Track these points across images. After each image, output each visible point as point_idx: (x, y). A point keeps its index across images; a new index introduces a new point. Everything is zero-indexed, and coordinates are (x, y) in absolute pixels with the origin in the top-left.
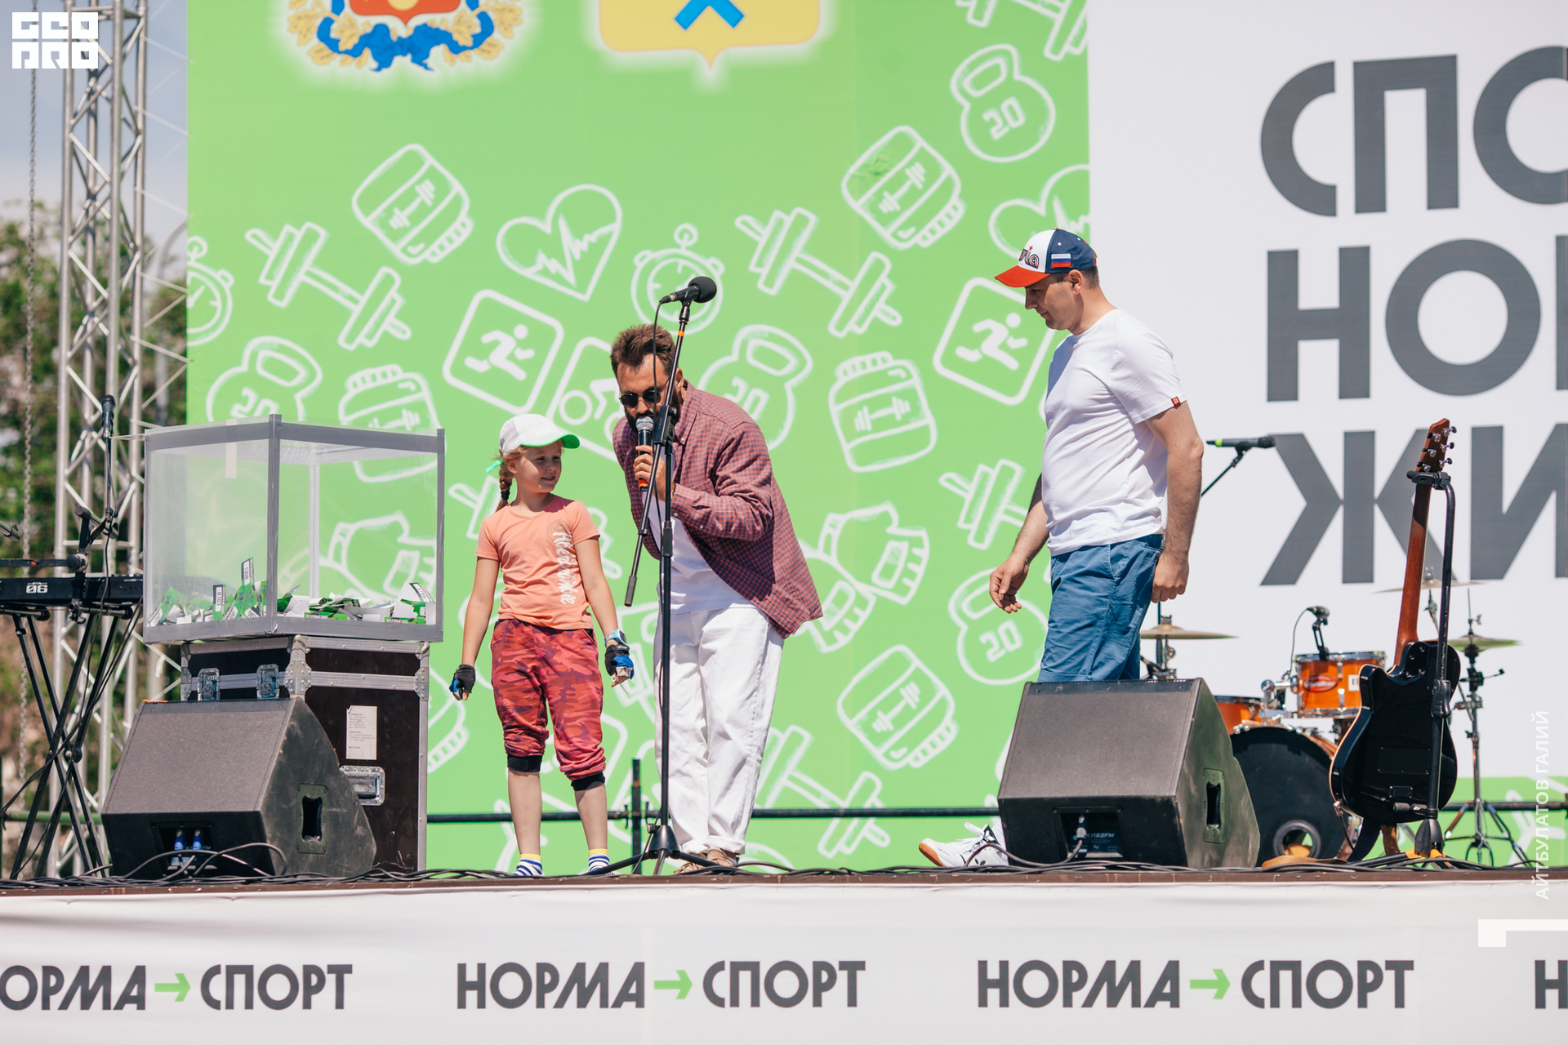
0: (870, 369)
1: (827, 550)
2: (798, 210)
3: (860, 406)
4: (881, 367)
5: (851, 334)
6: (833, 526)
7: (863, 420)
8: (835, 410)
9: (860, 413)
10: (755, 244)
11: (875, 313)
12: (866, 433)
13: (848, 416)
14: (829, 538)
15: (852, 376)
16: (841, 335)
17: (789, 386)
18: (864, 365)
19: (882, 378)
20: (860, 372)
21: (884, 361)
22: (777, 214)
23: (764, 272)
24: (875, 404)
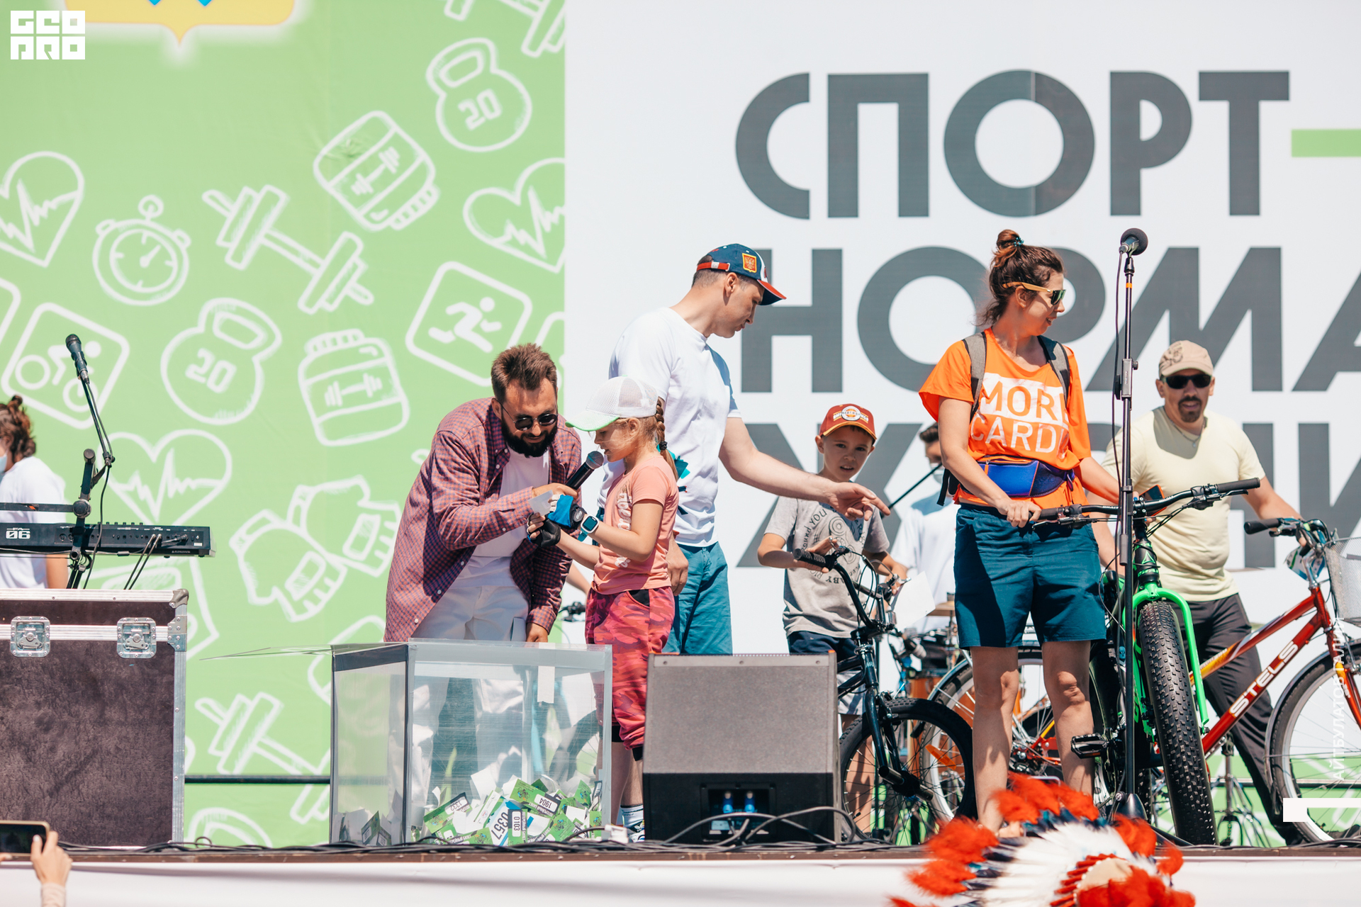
1: (297, 521)
2: (268, 188)
3: (330, 381)
4: (352, 344)
6: (303, 498)
7: (334, 395)
8: (305, 385)
9: (330, 389)
10: (223, 219)
12: (336, 408)
13: (318, 391)
14: (298, 509)
16: (311, 311)
17: (257, 360)
18: (334, 342)
23: (232, 246)
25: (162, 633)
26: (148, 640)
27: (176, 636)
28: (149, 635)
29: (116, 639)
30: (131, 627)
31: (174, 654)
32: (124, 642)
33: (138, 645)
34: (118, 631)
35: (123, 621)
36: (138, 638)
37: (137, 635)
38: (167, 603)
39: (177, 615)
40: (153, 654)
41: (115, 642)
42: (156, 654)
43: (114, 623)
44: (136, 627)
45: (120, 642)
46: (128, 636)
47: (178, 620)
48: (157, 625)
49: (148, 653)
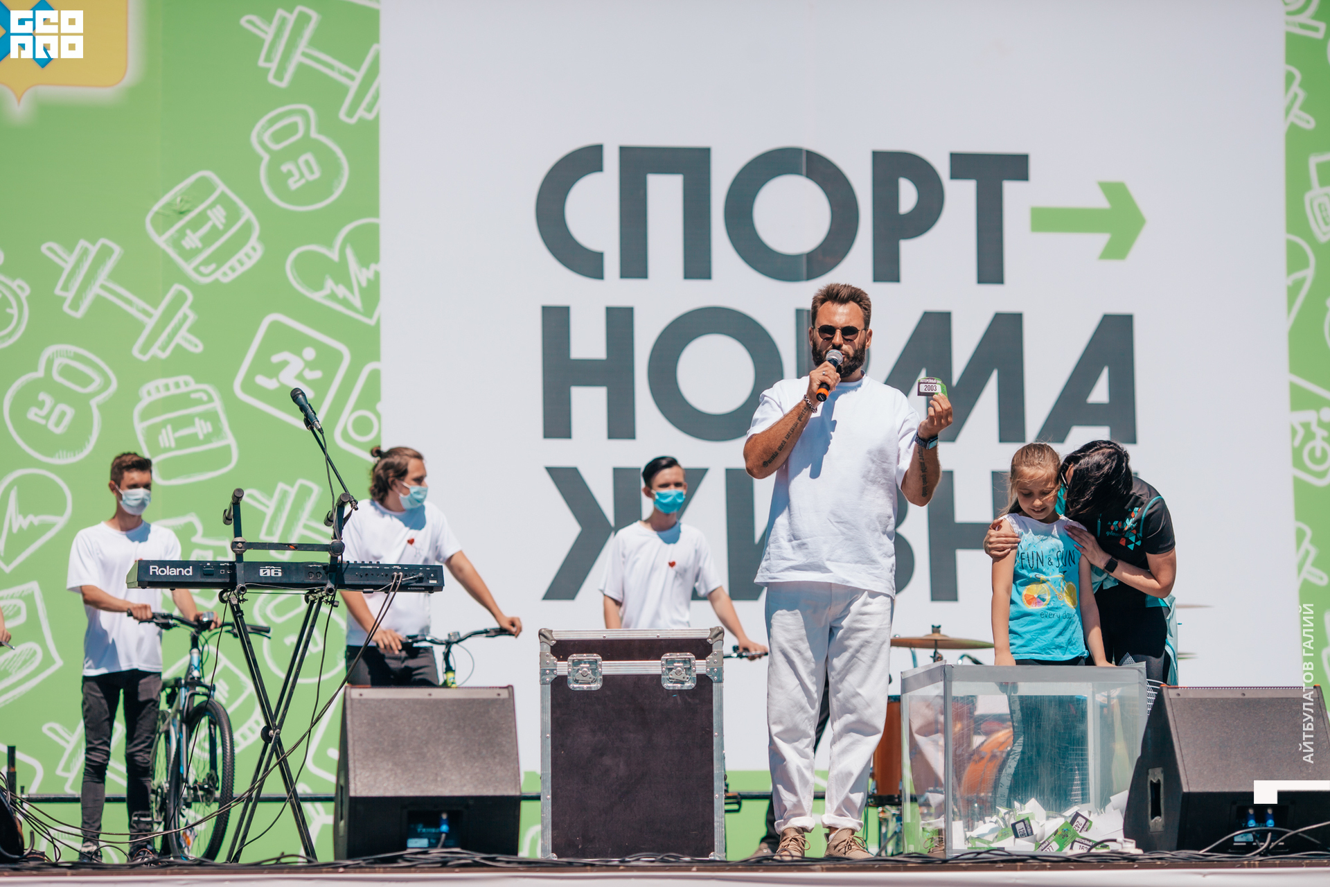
0: (173, 391)
5: (154, 358)
11: (178, 339)
15: (156, 396)
19: (184, 400)
20: (164, 394)
21: (186, 384)
22: (83, 243)
24: (178, 424)
25: (701, 666)
26: (689, 673)
27: (714, 669)
28: (690, 669)
29: (660, 672)
30: (673, 661)
31: (712, 685)
32: (667, 675)
33: (680, 678)
34: (662, 665)
35: (667, 656)
36: (680, 671)
37: (679, 668)
38: (705, 640)
39: (714, 650)
40: (693, 685)
41: (660, 675)
42: (696, 686)
43: (659, 658)
44: (679, 662)
45: (664, 675)
46: (670, 669)
47: (715, 654)
48: (696, 659)
49: (689, 685)
